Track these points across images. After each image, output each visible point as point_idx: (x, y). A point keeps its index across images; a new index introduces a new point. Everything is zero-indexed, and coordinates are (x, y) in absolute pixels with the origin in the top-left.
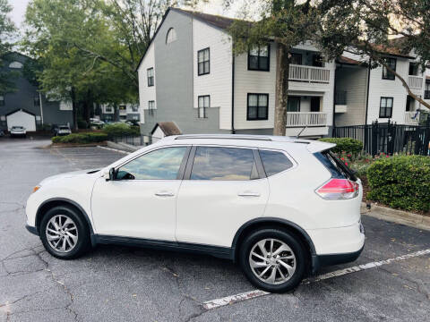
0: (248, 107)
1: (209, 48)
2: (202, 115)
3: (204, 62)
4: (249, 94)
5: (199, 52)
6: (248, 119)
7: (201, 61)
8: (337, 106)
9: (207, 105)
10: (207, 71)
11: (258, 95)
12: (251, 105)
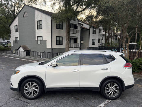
0: (56, 41)
1: (42, 20)
2: (39, 43)
3: (40, 25)
4: (57, 37)
5: (38, 21)
6: (57, 45)
7: (39, 24)
8: (81, 41)
9: (41, 40)
10: (41, 28)
11: (59, 37)
12: (57, 40)
